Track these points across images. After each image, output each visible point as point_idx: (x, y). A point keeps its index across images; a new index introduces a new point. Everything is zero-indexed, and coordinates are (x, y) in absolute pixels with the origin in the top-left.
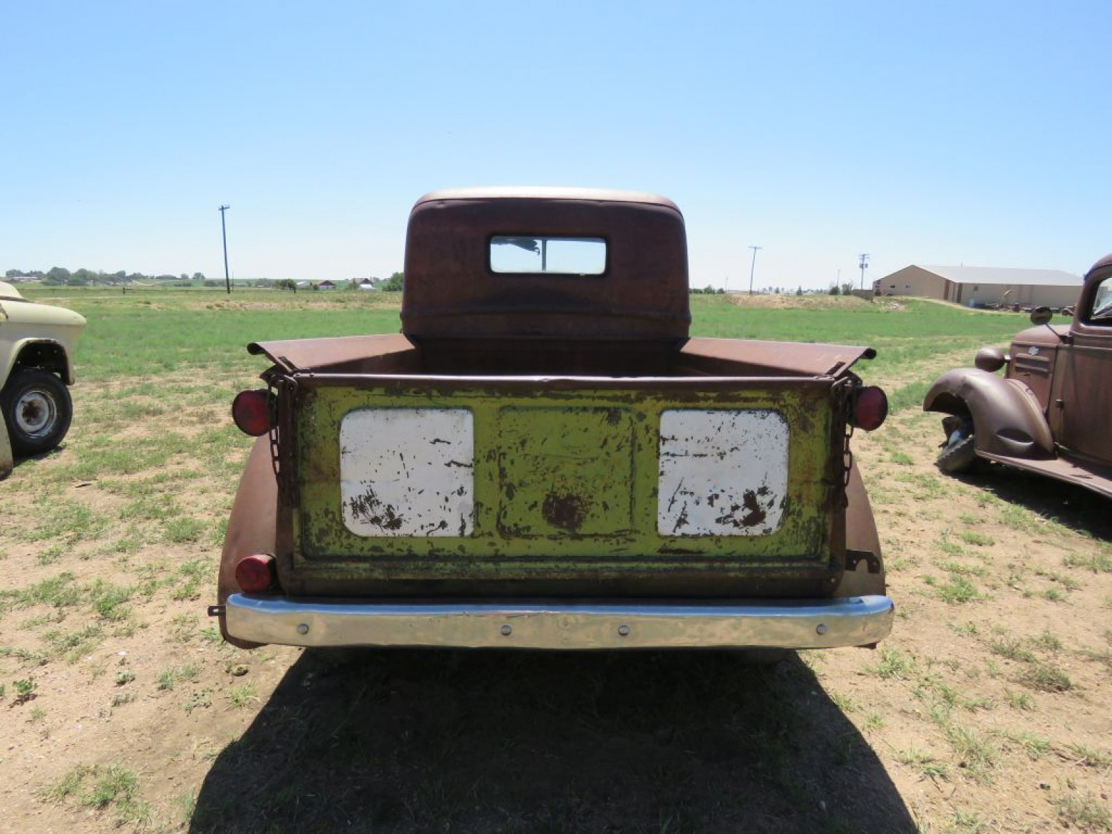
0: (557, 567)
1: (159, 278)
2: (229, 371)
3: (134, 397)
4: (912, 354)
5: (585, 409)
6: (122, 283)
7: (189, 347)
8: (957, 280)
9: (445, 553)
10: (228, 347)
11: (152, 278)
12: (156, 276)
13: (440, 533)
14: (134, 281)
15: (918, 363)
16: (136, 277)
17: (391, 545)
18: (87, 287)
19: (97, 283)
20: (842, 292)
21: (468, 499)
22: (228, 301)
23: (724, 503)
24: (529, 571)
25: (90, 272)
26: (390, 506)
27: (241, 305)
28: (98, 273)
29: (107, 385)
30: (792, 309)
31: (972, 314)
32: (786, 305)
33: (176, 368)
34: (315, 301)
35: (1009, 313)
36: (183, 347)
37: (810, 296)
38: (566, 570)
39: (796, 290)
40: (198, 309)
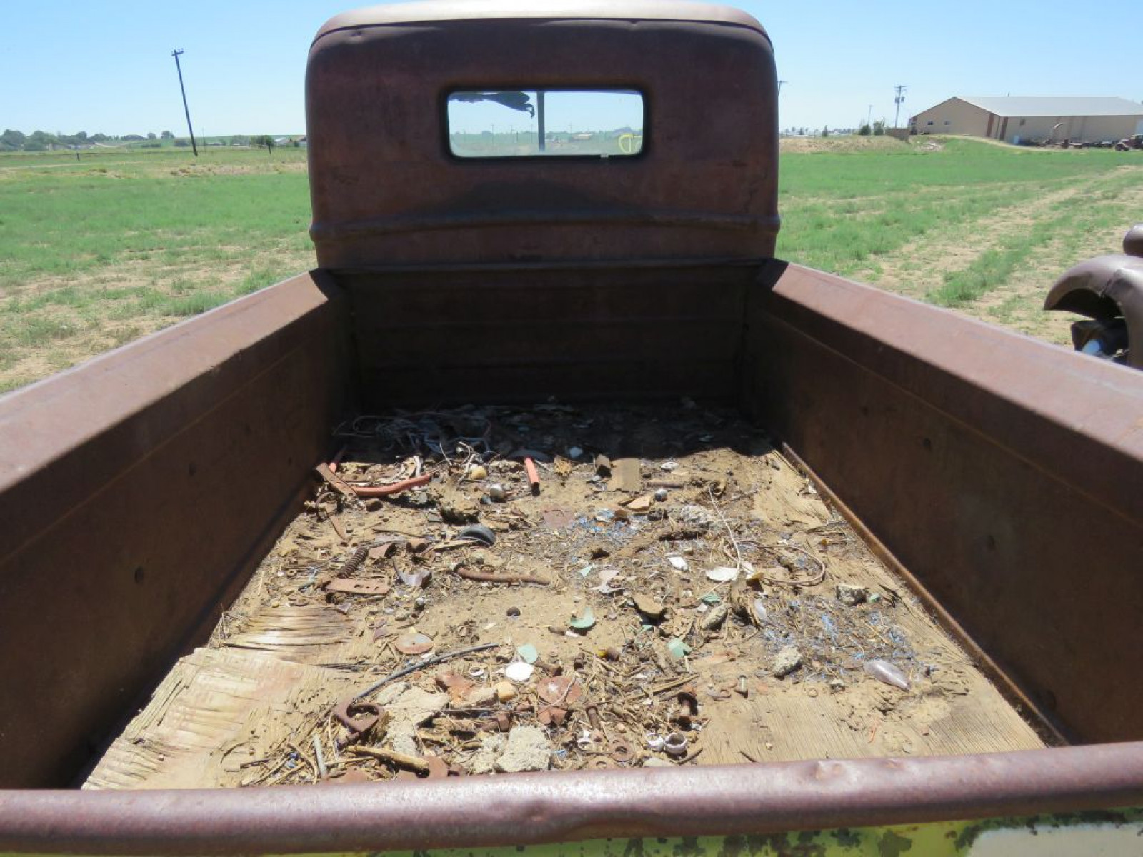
1: (125, 139)
2: (174, 264)
3: (49, 307)
4: (972, 209)
6: (84, 146)
7: (137, 229)
8: (1002, 113)
10: (180, 227)
11: (117, 138)
12: (120, 136)
14: (97, 144)
15: (981, 221)
16: (99, 138)
18: (47, 152)
19: (57, 146)
20: (873, 132)
22: (194, 165)
25: (47, 135)
27: (209, 170)
28: (56, 135)
29: (20, 291)
30: (820, 153)
31: (1018, 153)
32: (813, 149)
33: (112, 261)
34: (293, 161)
35: (1056, 150)
36: (131, 229)
37: (839, 138)
39: (821, 130)
40: (161, 176)
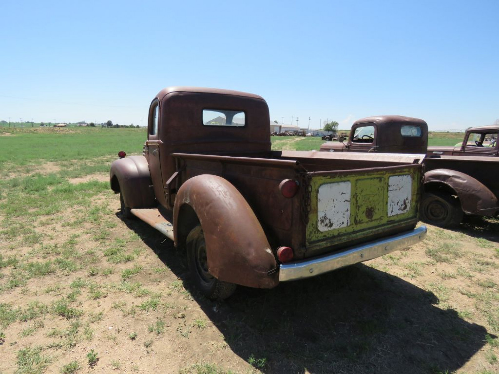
0: (369, 231)
5: (375, 178)
9: (342, 233)
13: (342, 226)
17: (328, 234)
21: (349, 213)
23: (400, 204)
24: (364, 234)
26: (330, 219)
38: (371, 232)
